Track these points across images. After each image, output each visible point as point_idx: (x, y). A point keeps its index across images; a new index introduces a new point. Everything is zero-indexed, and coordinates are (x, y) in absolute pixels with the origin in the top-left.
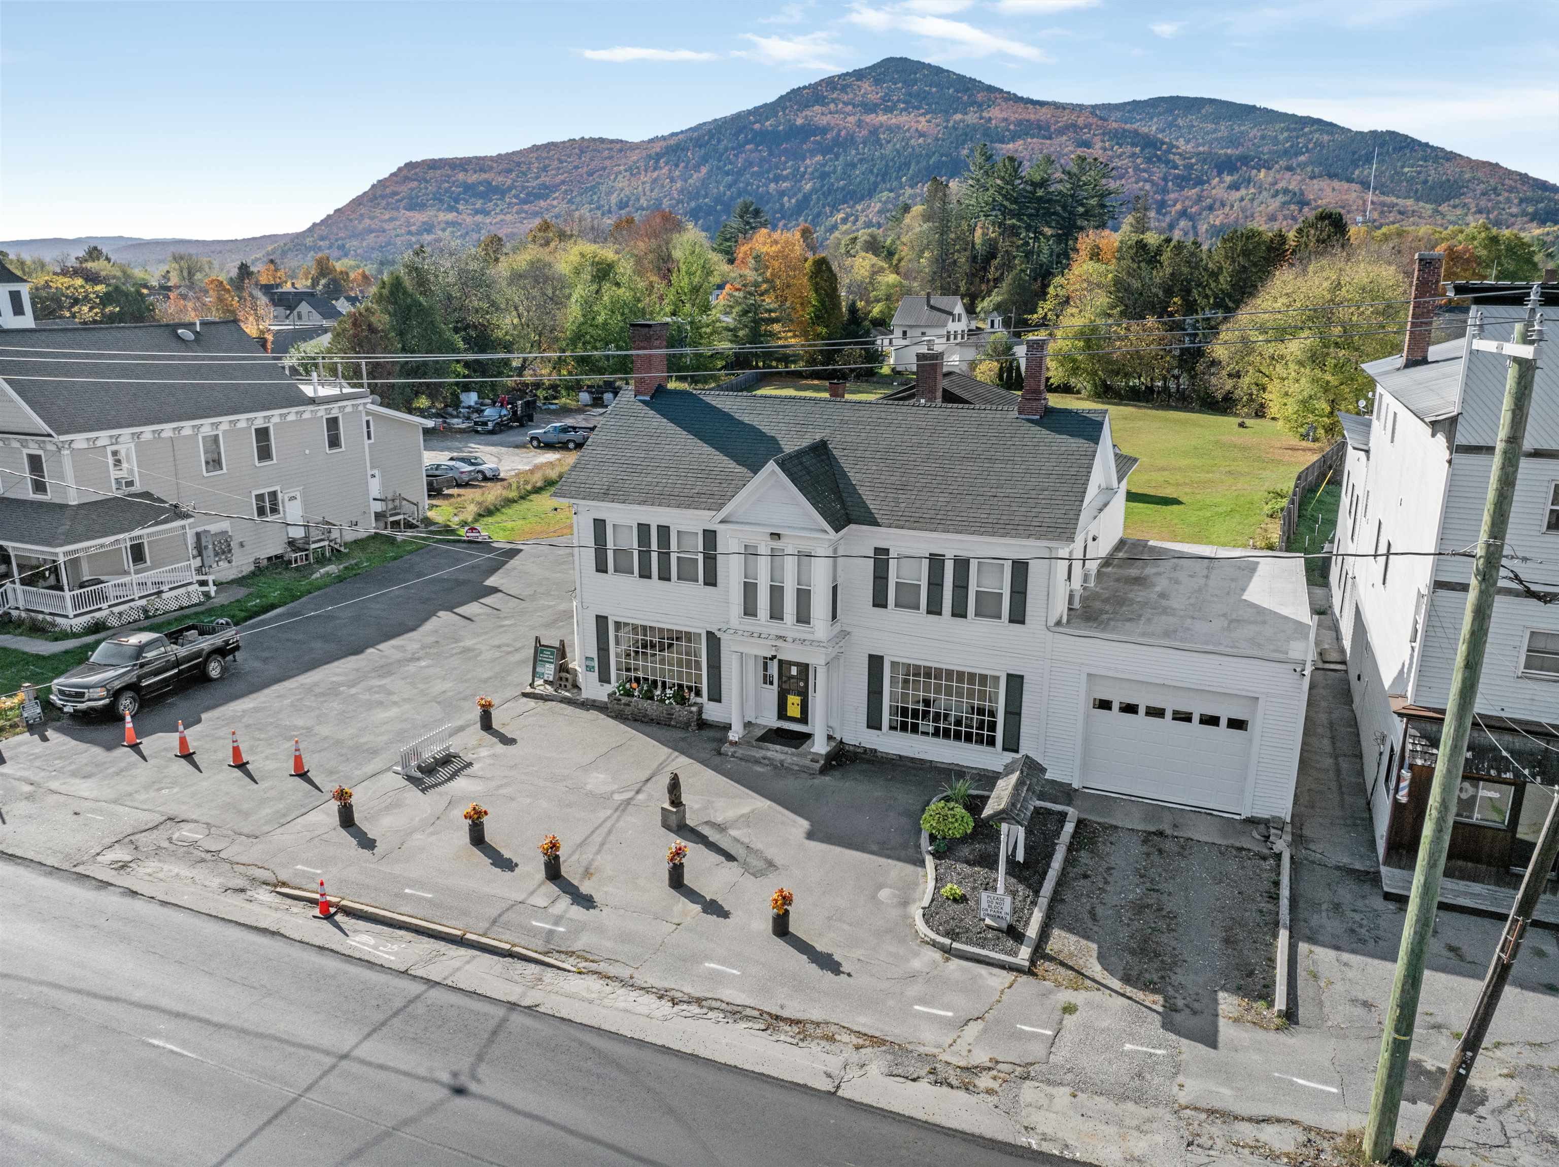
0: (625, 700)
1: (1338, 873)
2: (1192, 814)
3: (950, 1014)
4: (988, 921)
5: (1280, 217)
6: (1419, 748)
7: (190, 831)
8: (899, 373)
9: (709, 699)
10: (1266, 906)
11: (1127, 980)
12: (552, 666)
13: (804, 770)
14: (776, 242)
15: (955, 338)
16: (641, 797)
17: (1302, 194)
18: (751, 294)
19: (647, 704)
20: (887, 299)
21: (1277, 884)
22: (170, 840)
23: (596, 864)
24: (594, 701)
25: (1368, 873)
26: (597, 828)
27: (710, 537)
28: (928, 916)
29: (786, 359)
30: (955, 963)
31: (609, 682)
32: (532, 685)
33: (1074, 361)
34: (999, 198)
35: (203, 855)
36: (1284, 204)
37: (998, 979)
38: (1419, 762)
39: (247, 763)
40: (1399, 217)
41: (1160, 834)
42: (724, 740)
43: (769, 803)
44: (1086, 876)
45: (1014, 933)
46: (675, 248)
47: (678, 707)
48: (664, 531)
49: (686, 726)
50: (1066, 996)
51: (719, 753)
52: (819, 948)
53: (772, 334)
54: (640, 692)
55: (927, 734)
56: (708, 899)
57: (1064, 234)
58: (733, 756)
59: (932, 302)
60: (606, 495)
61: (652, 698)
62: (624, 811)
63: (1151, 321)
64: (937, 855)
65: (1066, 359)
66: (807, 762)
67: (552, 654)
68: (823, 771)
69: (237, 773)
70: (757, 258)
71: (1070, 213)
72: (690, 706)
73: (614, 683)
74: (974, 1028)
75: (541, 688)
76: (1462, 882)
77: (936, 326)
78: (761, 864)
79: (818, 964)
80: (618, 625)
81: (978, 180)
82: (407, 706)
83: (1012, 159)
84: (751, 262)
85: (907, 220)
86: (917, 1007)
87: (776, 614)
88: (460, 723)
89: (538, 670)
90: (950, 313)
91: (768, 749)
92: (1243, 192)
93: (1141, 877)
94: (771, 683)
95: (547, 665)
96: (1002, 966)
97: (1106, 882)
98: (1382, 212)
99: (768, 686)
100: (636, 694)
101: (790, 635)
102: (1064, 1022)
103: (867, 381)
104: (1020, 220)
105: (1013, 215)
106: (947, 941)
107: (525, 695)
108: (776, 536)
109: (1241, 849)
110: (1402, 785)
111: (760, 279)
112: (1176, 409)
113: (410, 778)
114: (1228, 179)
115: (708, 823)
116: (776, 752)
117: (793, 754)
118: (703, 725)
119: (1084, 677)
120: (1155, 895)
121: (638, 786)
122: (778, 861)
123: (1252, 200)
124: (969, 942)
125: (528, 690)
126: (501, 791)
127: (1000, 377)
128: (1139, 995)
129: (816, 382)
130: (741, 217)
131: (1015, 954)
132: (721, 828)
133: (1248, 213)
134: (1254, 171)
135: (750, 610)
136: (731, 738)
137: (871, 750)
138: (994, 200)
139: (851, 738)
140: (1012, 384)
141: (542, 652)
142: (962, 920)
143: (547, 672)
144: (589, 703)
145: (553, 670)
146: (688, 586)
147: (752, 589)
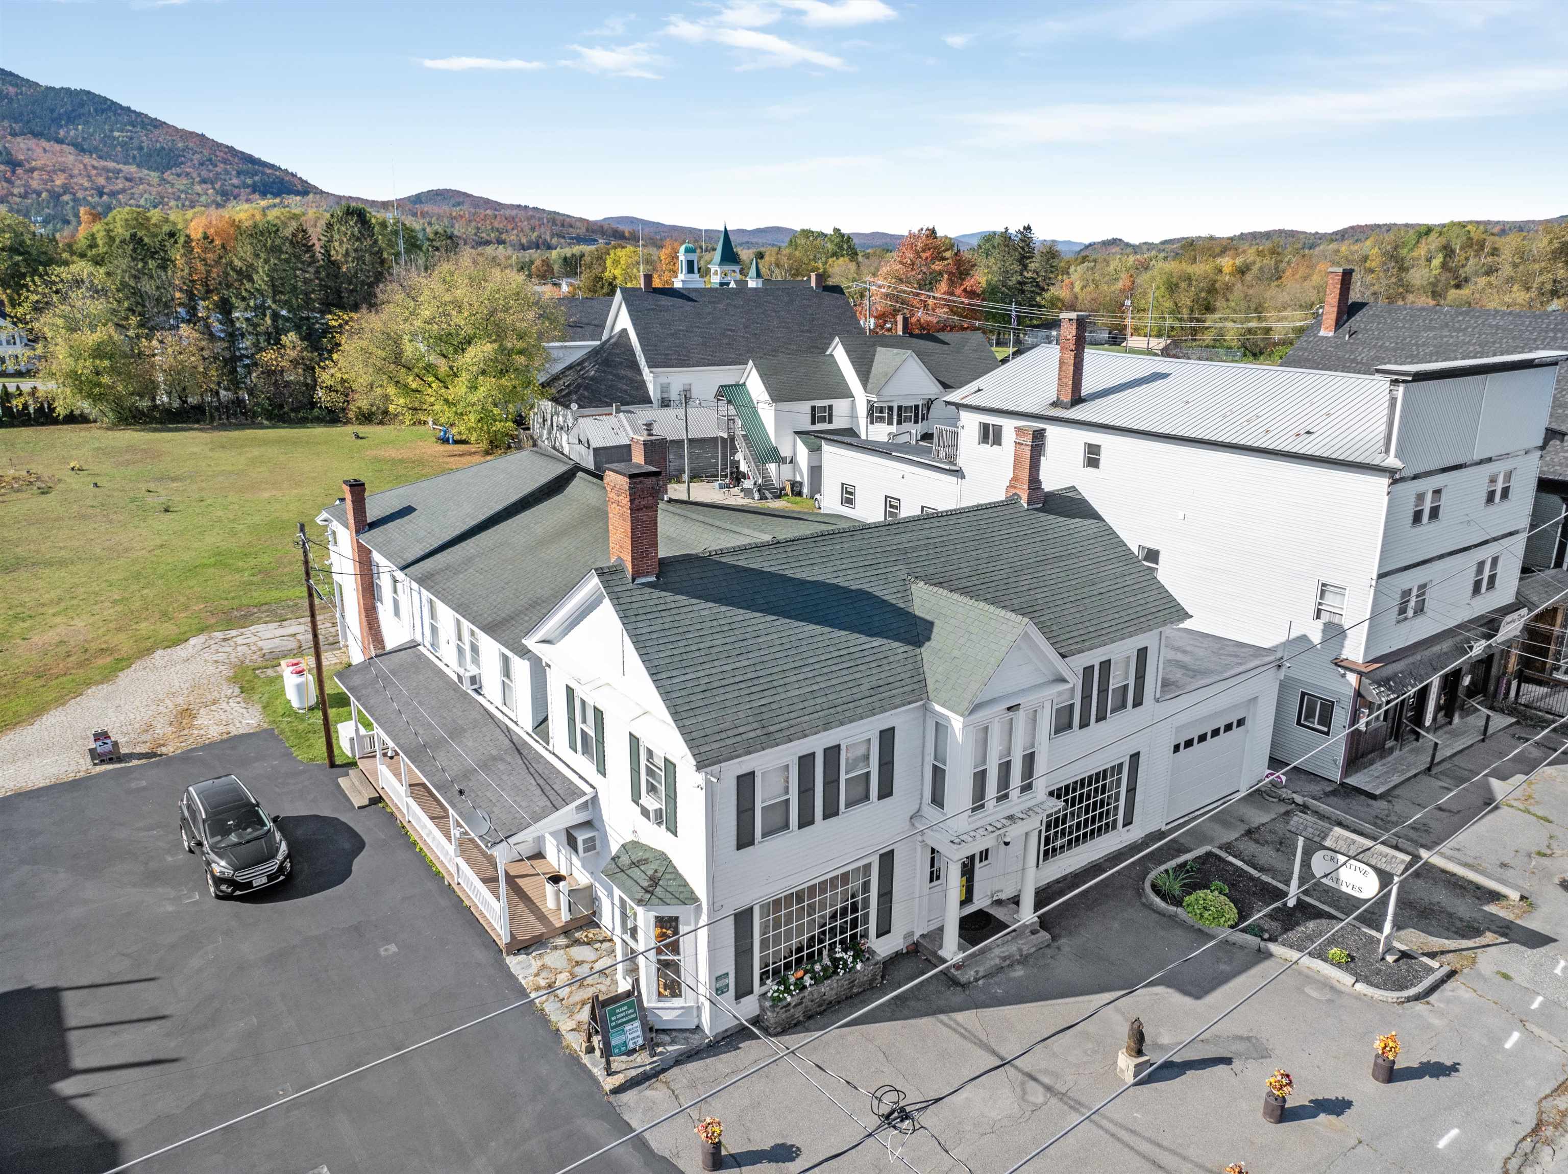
0: (795, 1000)
1: (1335, 799)
2: (1225, 807)
3: (1516, 1034)
6: (1378, 691)
9: (879, 936)
12: (635, 1023)
19: (824, 987)
24: (726, 1031)
25: (1337, 790)
27: (887, 737)
28: (1370, 984)
30: (1433, 1002)
31: (751, 992)
32: (609, 1071)
37: (1461, 990)
41: (1249, 831)
45: (1404, 954)
47: (862, 968)
48: (832, 754)
49: (870, 985)
50: (1485, 970)
51: (964, 985)
54: (812, 978)
55: (1070, 848)
56: (1307, 1103)
61: (832, 976)
62: (1078, 1103)
64: (1271, 938)
75: (626, 1066)
76: (1372, 768)
78: (1247, 1045)
80: (768, 907)
86: (1506, 1046)
87: (1004, 792)
91: (990, 949)
95: (628, 1027)
96: (1444, 981)
99: (935, 883)
100: (807, 983)
101: (1017, 810)
102: (1523, 985)
107: (616, 1091)
108: (1016, 706)
109: (1286, 814)
116: (997, 945)
117: (1013, 938)
118: (884, 970)
119: (1170, 732)
122: (1239, 1031)
124: (1412, 982)
125: (611, 1081)
131: (1430, 968)
135: (979, 803)
136: (953, 962)
141: (613, 1013)
142: (1379, 970)
143: (630, 1037)
144: (720, 1038)
145: (639, 1029)
146: (861, 811)
147: (980, 778)
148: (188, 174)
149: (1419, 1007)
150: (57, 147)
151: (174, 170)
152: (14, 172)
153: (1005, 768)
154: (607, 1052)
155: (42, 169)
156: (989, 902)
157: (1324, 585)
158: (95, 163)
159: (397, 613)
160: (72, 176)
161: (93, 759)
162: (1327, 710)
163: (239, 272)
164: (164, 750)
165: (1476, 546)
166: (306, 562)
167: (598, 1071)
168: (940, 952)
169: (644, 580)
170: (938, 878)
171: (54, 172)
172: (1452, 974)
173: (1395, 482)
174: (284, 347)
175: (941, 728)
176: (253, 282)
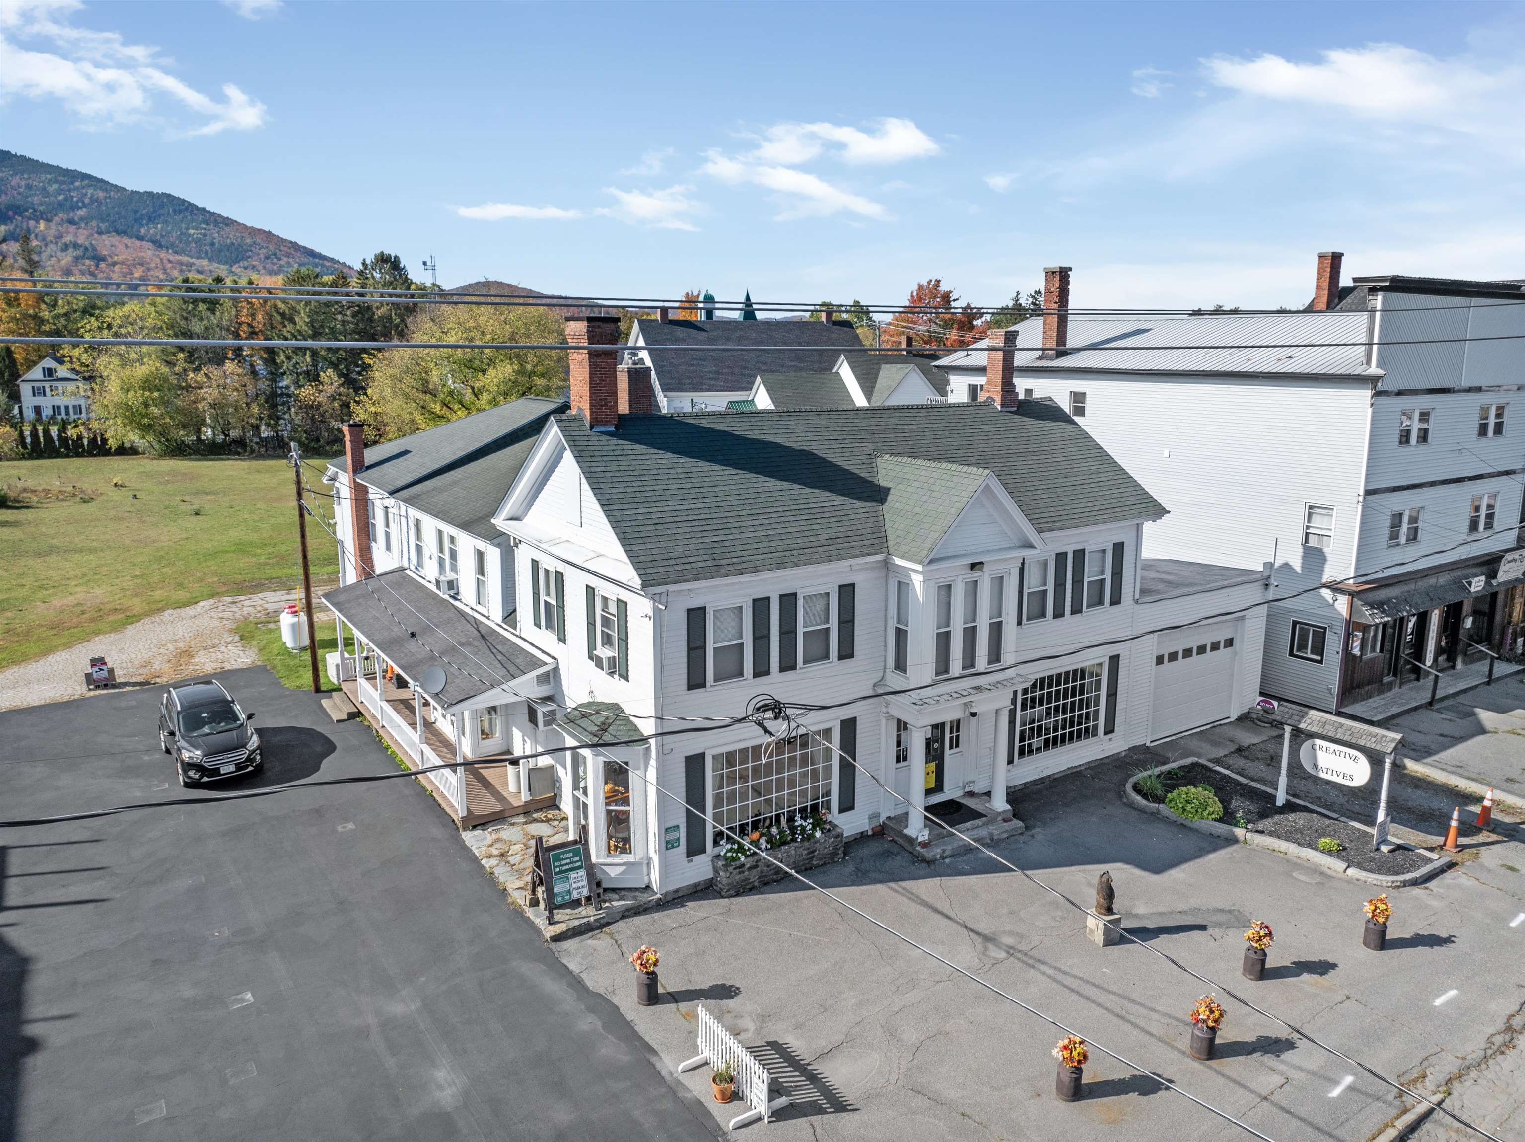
0: (750, 862)
2: (1214, 730)
4: (1385, 848)
9: (841, 810)
12: (581, 873)
19: (781, 853)
24: (677, 891)
28: (1366, 870)
31: (703, 851)
32: (551, 920)
33: (144, 415)
41: (1240, 749)
42: (912, 844)
48: (789, 602)
50: (1489, 863)
51: (923, 861)
52: (1406, 936)
56: (1290, 964)
58: (943, 858)
62: (1038, 961)
66: (1005, 825)
67: (574, 854)
68: (1026, 823)
72: (833, 829)
73: (712, 851)
75: (568, 918)
80: (721, 759)
87: (967, 662)
89: (557, 889)
95: (573, 875)
99: (902, 764)
100: (762, 846)
107: (559, 938)
108: (975, 566)
110: (1356, 644)
117: (984, 824)
118: (846, 847)
119: (1156, 639)
124: (1406, 870)
125: (552, 930)
131: (1429, 859)
134: (32, 223)
135: (943, 667)
136: (919, 840)
141: (557, 858)
143: (575, 886)
144: (669, 898)
145: (585, 879)
146: (817, 668)
147: (944, 640)
148: (254, 267)
149: (1417, 891)
150: (138, 243)
151: (241, 264)
152: (97, 266)
153: (970, 634)
154: (552, 906)
155: (122, 263)
156: (961, 793)
157: (1311, 507)
158: (171, 258)
159: (388, 547)
160: (149, 269)
161: (89, 683)
162: (1320, 636)
163: (283, 315)
164: (158, 680)
165: (1471, 479)
166: (299, 482)
167: (540, 921)
168: (906, 831)
169: (603, 429)
170: (905, 759)
171: (134, 265)
172: (1451, 866)
173: (1378, 394)
174: (322, 383)
175: (903, 587)
176: (295, 323)
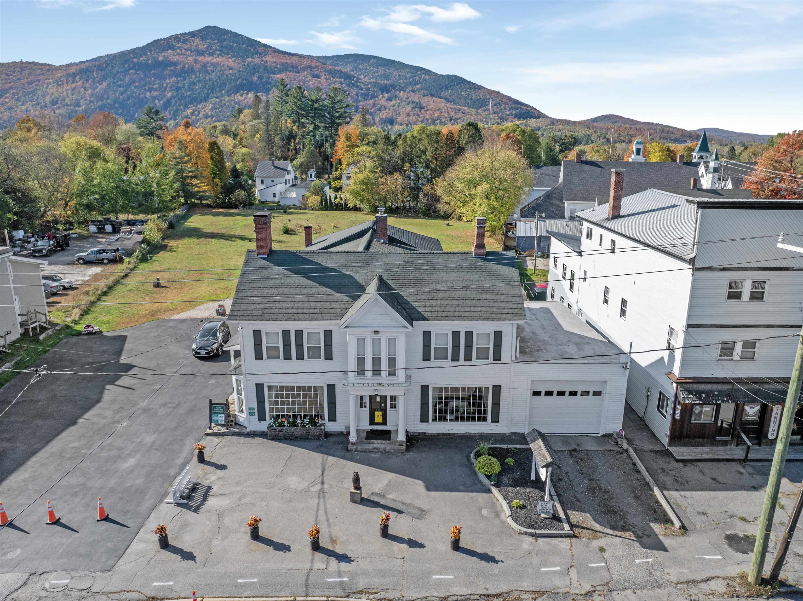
0: (279, 429)
1: (652, 454)
2: (580, 437)
3: (559, 568)
4: (543, 515)
5: (412, 114)
6: (685, 396)
7: (55, 579)
8: (263, 202)
9: (329, 420)
10: (639, 476)
11: (612, 528)
12: (223, 415)
13: (397, 451)
14: (190, 134)
15: (289, 183)
16: (326, 486)
17: (420, 104)
18: (179, 163)
19: (293, 429)
20: (243, 161)
21: (634, 464)
22: (44, 589)
23: (333, 534)
24: (255, 432)
25: (662, 451)
26: (317, 511)
27: (328, 334)
28: (516, 520)
29: (201, 199)
30: (541, 541)
31: (265, 420)
32: (210, 428)
33: (360, 195)
34: (295, 108)
35: (79, 593)
36: (413, 108)
37: (564, 544)
38: (687, 402)
39: (59, 519)
40: (463, 115)
41: (575, 450)
42: (348, 442)
43: (394, 474)
44: (561, 480)
45: (555, 518)
46: (117, 134)
47: (313, 428)
48: (299, 333)
49: (318, 438)
50: (596, 544)
51: (348, 451)
52: (479, 551)
53: (192, 185)
54: (288, 423)
55: (452, 420)
56: (406, 538)
57: (330, 127)
58: (356, 451)
59: (275, 164)
60: (262, 317)
61: (297, 426)
62: (324, 497)
63: (396, 175)
64: (497, 485)
65: (356, 194)
66: (397, 447)
67: (222, 408)
68: (408, 449)
69: (57, 528)
70: (181, 143)
71: (332, 116)
72: (320, 426)
73: (269, 421)
74: (573, 572)
75: (217, 429)
76: (699, 448)
77: (279, 177)
78: (419, 512)
79: (485, 560)
80: (270, 388)
81: (281, 98)
82: (138, 456)
83: (299, 88)
84: (177, 146)
85: (242, 117)
86: (542, 569)
87: (376, 372)
88: (180, 461)
89: (213, 418)
90: (286, 170)
91: (373, 443)
92: (394, 102)
93: (582, 474)
94: (365, 407)
95: (220, 415)
96: (561, 536)
97: (571, 481)
98: (455, 113)
99: (363, 409)
100: (286, 424)
101: (385, 382)
102: (605, 557)
103: (249, 208)
104: (307, 119)
105: (303, 116)
106: (533, 531)
107: (208, 435)
108: (376, 332)
109: (610, 451)
110: (677, 412)
111: (183, 154)
112: (412, 217)
113: (179, 505)
114: (386, 95)
115: (372, 494)
116: (378, 444)
117: (388, 444)
118: (328, 435)
119: (530, 382)
120: (593, 482)
121: (320, 479)
122: (424, 507)
123: (398, 106)
124: (540, 528)
125: (208, 431)
126: (244, 501)
127: (322, 204)
128: (623, 534)
129: (221, 210)
130: (148, 115)
131: (563, 529)
132: (382, 495)
133: (397, 112)
134: (398, 92)
135: (361, 372)
136: (351, 441)
137: (423, 433)
138: (293, 109)
139: (412, 429)
140: (328, 207)
141: (215, 408)
142: (531, 517)
143: (220, 419)
144: (252, 433)
145: (224, 417)
146: (315, 361)
147: (361, 361)
148: (488, 110)
149: (530, 539)
151: (483, 108)
152: (420, 111)
153: (376, 361)
156: (395, 428)
157: (672, 329)
161: (217, 313)
162: (666, 403)
169: (262, 256)
172: (574, 536)
173: (696, 269)
